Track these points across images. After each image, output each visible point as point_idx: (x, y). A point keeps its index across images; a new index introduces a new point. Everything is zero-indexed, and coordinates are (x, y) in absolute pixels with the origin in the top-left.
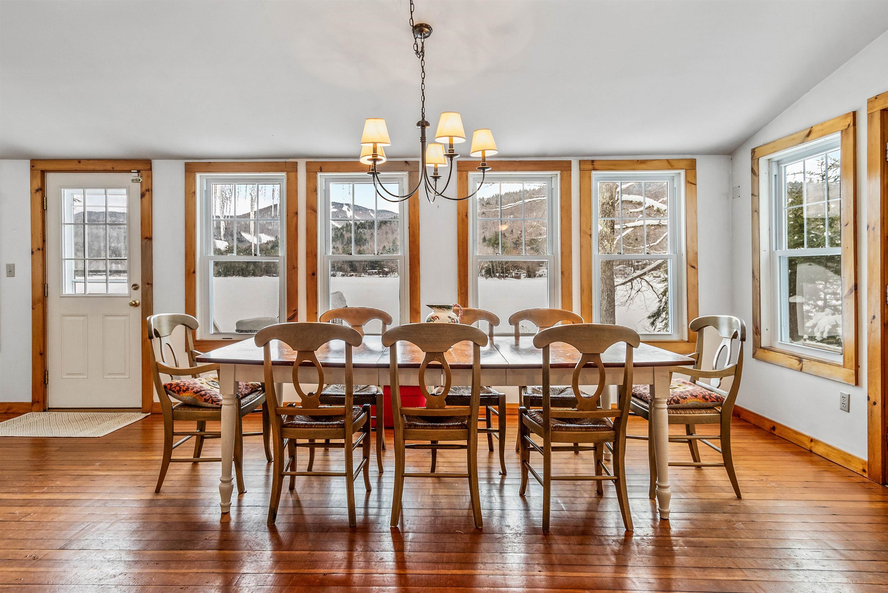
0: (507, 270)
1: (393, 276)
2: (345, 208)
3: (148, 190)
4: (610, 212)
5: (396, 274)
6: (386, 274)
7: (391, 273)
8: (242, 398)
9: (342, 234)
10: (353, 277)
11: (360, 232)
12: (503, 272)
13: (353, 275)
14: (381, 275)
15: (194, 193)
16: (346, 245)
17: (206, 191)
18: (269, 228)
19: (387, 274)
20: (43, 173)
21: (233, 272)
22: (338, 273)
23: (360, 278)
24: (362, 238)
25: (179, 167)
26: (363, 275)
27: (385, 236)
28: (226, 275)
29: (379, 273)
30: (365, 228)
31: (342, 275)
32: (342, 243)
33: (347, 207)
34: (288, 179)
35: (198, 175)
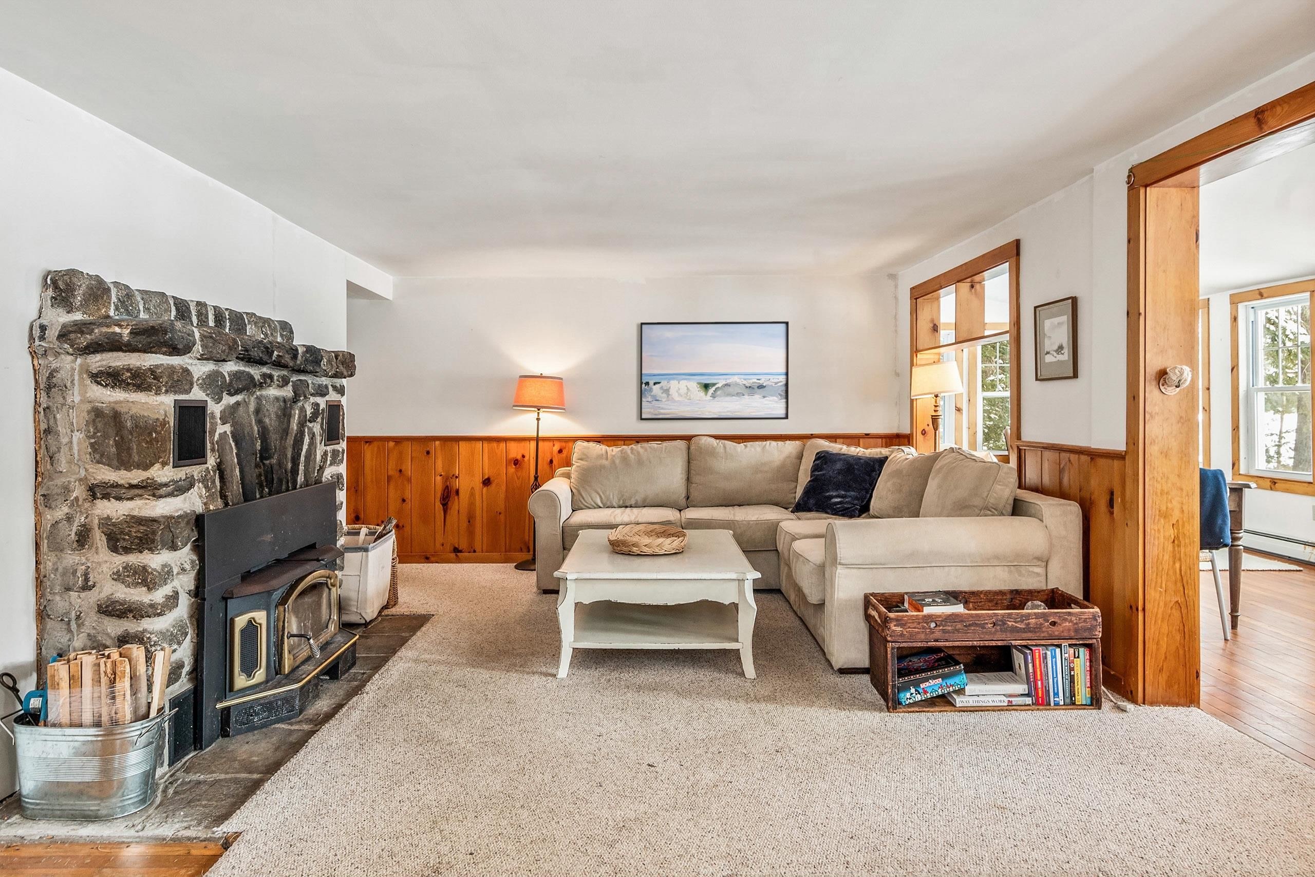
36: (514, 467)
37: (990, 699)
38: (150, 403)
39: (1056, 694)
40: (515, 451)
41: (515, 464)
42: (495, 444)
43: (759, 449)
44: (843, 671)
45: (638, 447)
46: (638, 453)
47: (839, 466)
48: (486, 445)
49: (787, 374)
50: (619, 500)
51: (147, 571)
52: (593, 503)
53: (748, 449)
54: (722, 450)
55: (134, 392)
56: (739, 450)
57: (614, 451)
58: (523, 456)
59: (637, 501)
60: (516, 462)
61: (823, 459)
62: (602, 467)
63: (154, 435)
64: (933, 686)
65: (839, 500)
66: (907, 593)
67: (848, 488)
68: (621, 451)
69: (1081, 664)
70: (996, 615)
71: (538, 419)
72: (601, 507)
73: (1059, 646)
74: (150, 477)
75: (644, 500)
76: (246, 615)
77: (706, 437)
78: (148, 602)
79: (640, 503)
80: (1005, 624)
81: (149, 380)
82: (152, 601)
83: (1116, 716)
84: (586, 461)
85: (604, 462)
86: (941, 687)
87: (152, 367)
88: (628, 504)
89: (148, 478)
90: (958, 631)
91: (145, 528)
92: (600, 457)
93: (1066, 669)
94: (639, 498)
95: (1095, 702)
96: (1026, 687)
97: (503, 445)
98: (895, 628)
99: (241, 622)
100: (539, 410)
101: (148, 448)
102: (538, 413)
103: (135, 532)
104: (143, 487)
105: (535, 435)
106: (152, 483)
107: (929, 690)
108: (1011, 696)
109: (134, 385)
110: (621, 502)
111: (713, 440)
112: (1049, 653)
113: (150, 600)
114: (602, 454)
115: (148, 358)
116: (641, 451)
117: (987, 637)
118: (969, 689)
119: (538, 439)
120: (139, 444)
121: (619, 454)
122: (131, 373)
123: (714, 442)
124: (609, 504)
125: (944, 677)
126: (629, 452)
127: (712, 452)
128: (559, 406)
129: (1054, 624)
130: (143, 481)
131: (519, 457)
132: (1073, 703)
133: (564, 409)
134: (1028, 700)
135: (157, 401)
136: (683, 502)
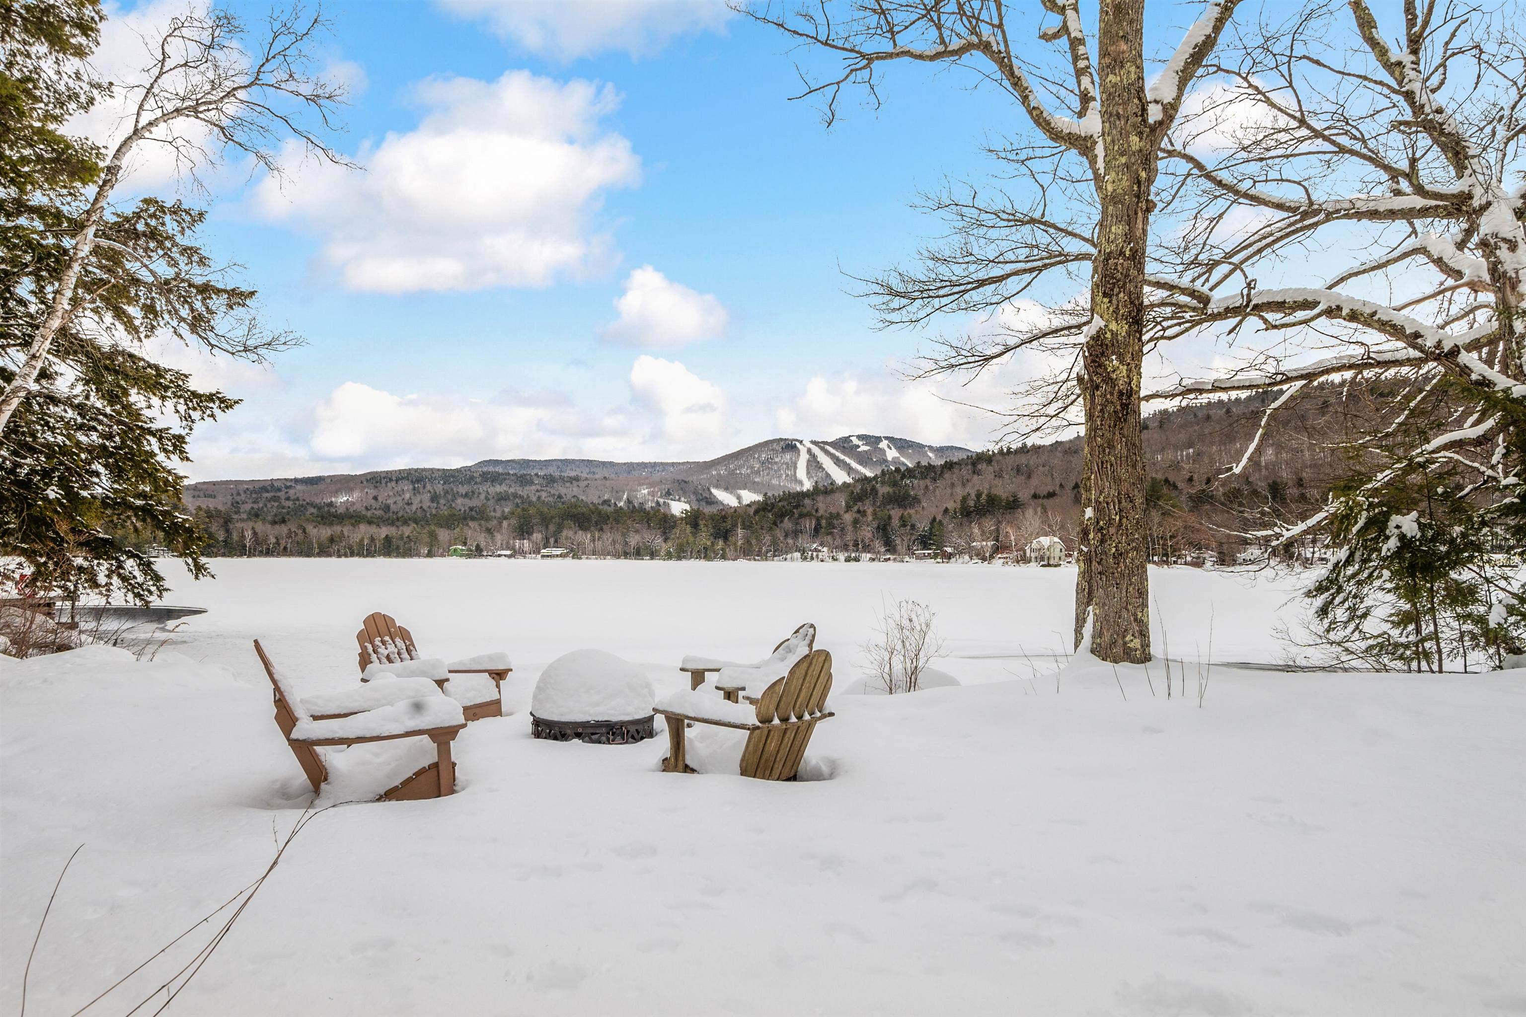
0: (1175, 551)
1: (960, 561)
2: (884, 444)
4: (1127, 276)
6: (949, 556)
9: (874, 489)
10: (890, 563)
11: (906, 484)
12: (1166, 555)
13: (889, 559)
14: (939, 560)
16: (879, 507)
18: (756, 480)
19: (950, 558)
21: (691, 553)
22: (864, 555)
23: (902, 564)
24: (910, 496)
26: (907, 558)
27: (949, 491)
28: (679, 558)
29: (935, 556)
30: (914, 477)
31: (870, 559)
32: (874, 502)
33: (886, 442)
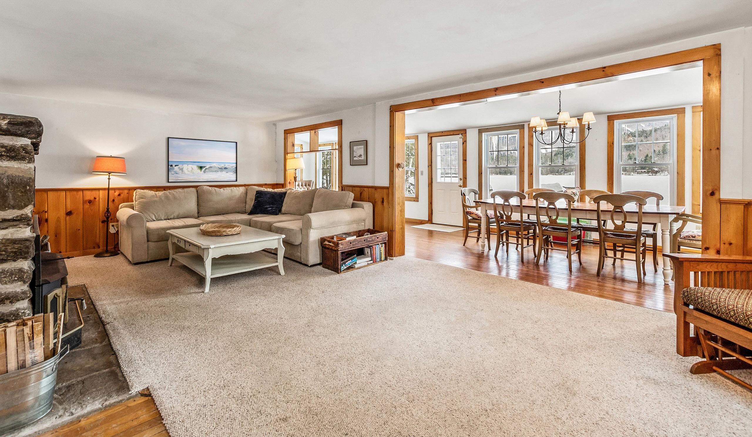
3: (465, 141)
5: (666, 173)
7: (661, 172)
8: (491, 219)
15: (482, 141)
17: (487, 140)
20: (431, 137)
25: (476, 131)
34: (520, 132)
35: (483, 134)
36: (89, 204)
37: (363, 263)
38: (22, 168)
39: (378, 259)
40: (89, 196)
41: (89, 203)
42: (75, 193)
43: (230, 191)
44: (312, 266)
45: (172, 191)
46: (173, 194)
47: (268, 196)
48: (68, 193)
49: (236, 163)
50: (165, 216)
51: (22, 271)
52: (151, 219)
53: (225, 191)
54: (214, 191)
55: (7, 161)
56: (222, 191)
57: (160, 193)
58: (95, 198)
59: (174, 216)
60: (90, 202)
61: (259, 194)
62: (155, 202)
63: (28, 188)
64: (349, 263)
65: (270, 209)
66: (335, 235)
67: (273, 204)
68: (164, 193)
69: (383, 249)
70: (365, 237)
71: (109, 179)
72: (154, 220)
73: (378, 244)
74: (24, 213)
75: (178, 216)
76: (52, 293)
77: (205, 187)
78: (20, 291)
79: (175, 217)
80: (367, 240)
81: (22, 154)
82: (23, 290)
83: (391, 261)
84: (145, 199)
85: (156, 199)
86: (351, 263)
87: (23, 146)
88: (170, 218)
89: (22, 215)
90: (356, 244)
91: (19, 245)
92: (153, 196)
93: (380, 250)
94: (175, 215)
95: (386, 259)
96: (371, 258)
97: (81, 193)
98: (341, 246)
99: (50, 297)
100: (109, 174)
101: (23, 196)
102: (109, 176)
103: (10, 249)
104: (18, 220)
105: (107, 187)
106: (26, 217)
107: (348, 264)
108: (367, 262)
109: (7, 156)
110: (166, 217)
111: (208, 187)
112: (376, 247)
113: (22, 290)
114: (154, 195)
115: (19, 140)
116: (175, 193)
117: (363, 245)
118: (358, 262)
119: (109, 189)
120: (14, 194)
121: (163, 195)
122: (6, 149)
123: (210, 188)
124: (159, 218)
125: (352, 259)
126: (168, 194)
127: (210, 193)
128: (123, 172)
129: (378, 238)
130: (17, 216)
131: (92, 199)
132: (381, 260)
133: (126, 174)
134: (372, 262)
135: (27, 167)
136: (196, 215)
